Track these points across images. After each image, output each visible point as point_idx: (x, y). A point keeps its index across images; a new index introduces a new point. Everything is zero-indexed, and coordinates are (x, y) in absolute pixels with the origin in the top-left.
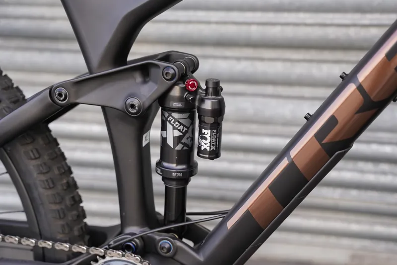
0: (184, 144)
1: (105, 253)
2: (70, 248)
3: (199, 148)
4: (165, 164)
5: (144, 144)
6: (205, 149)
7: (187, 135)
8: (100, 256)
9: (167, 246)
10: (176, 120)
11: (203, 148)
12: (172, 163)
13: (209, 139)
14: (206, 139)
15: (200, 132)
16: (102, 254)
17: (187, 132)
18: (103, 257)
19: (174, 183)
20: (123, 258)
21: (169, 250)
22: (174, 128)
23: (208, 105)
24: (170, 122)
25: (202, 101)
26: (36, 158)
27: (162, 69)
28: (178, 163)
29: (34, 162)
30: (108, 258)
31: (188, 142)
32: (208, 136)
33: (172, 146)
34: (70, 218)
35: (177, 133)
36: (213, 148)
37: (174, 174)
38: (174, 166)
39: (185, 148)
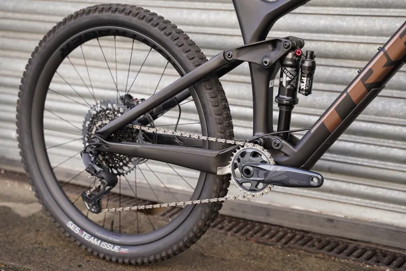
0: (292, 86)
1: (244, 144)
2: (226, 141)
3: (300, 88)
4: (281, 96)
5: (270, 86)
6: (303, 88)
7: (294, 81)
8: (241, 146)
9: (277, 143)
10: (288, 72)
11: (301, 88)
12: (284, 95)
13: (305, 83)
14: (303, 82)
15: (301, 79)
16: (242, 145)
17: (293, 79)
18: (243, 146)
19: (285, 107)
20: (254, 147)
21: (278, 145)
22: (287, 76)
23: (307, 64)
24: (285, 72)
25: (303, 62)
26: (210, 89)
27: (283, 42)
28: (288, 96)
29: (208, 91)
30: (245, 147)
31: (294, 85)
32: (305, 81)
33: (285, 86)
34: (225, 125)
35: (288, 79)
36: (307, 88)
37: (285, 102)
38: (286, 97)
39: (292, 88)
